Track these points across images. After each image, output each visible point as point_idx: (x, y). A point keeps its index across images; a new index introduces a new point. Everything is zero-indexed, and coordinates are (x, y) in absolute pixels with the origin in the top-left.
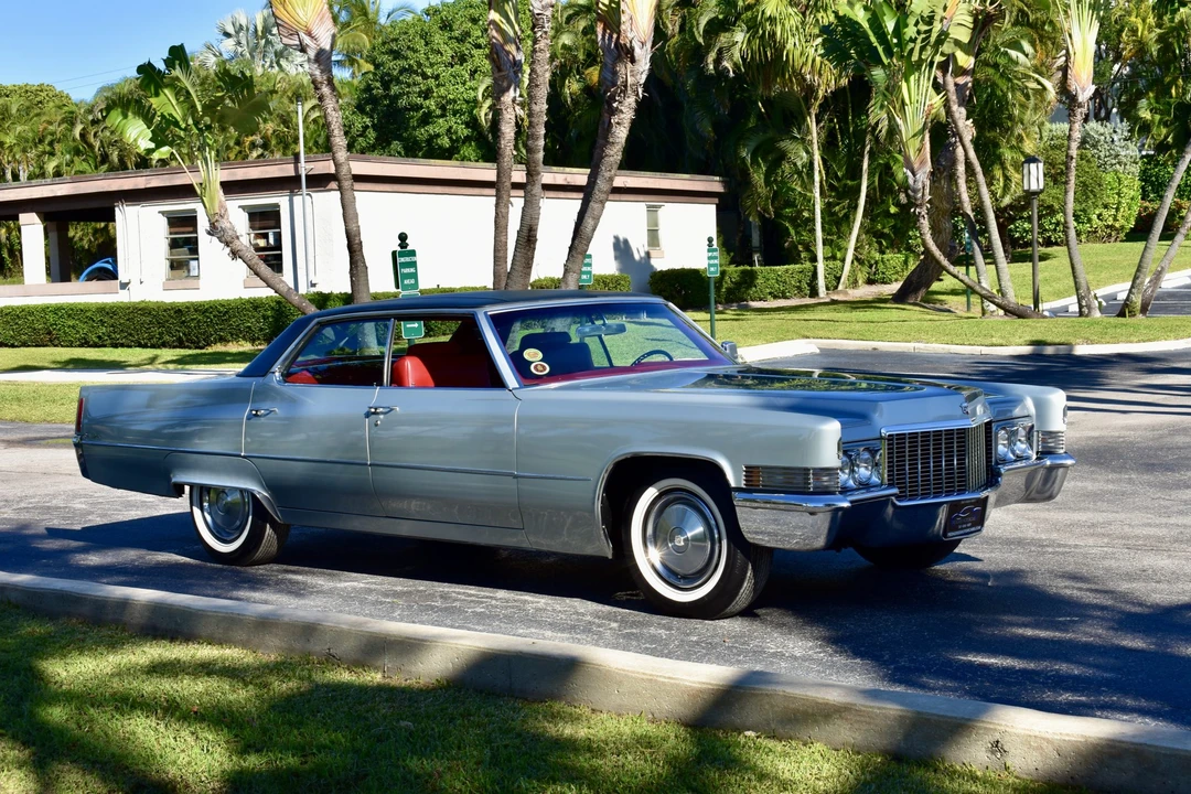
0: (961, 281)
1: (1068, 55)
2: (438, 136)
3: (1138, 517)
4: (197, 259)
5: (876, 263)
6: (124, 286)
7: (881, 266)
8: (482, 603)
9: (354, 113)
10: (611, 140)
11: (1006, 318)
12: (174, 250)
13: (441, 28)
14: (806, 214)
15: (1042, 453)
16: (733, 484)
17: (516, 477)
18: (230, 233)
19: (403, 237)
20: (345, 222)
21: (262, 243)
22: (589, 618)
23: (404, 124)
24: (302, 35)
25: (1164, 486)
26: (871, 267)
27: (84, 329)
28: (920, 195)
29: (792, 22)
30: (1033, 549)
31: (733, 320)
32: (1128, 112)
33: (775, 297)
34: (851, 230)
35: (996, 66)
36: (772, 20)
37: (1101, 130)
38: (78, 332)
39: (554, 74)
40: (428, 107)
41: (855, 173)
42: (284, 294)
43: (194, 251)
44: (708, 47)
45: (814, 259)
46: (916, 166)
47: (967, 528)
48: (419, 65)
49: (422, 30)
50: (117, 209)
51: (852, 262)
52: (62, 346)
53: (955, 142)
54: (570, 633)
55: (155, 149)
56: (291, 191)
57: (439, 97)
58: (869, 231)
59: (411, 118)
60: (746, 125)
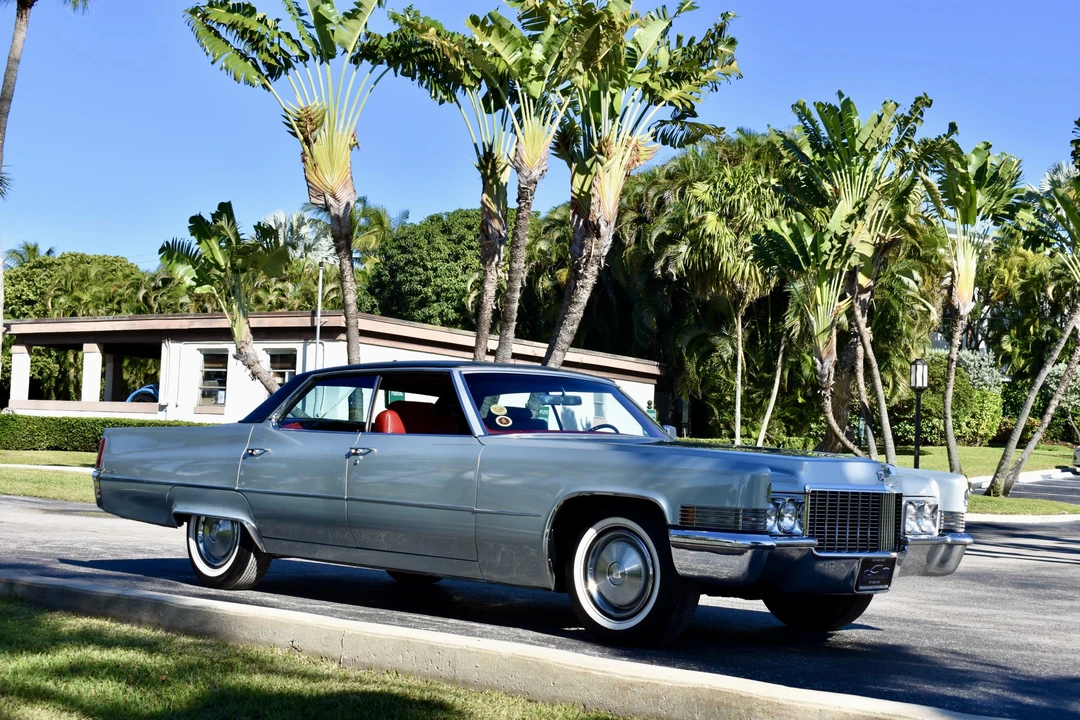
1: (953, 276)
3: (1018, 614)
4: (225, 390)
5: (784, 443)
6: (162, 408)
9: (365, 294)
10: (575, 300)
12: (207, 382)
13: (442, 232)
14: (728, 399)
15: (944, 531)
16: (669, 521)
17: (475, 512)
18: (252, 361)
20: (349, 353)
21: (279, 380)
24: (328, 197)
25: (1037, 597)
28: (826, 380)
29: (727, 240)
32: (994, 343)
35: (891, 289)
36: (711, 237)
37: (972, 357)
39: (530, 273)
40: (426, 293)
41: (772, 370)
43: (223, 382)
44: (658, 256)
45: (732, 435)
46: (824, 355)
47: (876, 584)
48: (422, 259)
49: (427, 232)
50: (163, 346)
51: (765, 441)
53: (857, 342)
55: (197, 286)
56: (307, 339)
57: (435, 286)
58: (779, 417)
59: (412, 301)
60: (684, 322)
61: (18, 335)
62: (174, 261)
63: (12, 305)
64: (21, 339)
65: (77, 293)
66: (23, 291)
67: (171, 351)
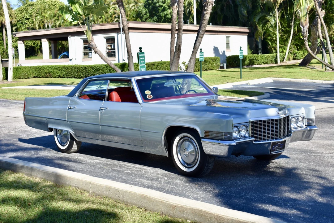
0: (318, 60)
2: (167, 15)
4: (91, 52)
5: (296, 53)
6: (71, 60)
7: (297, 54)
8: (130, 169)
9: (143, 8)
10: (204, 19)
11: (333, 71)
12: (85, 50)
14: (274, 39)
15: (307, 125)
16: (201, 136)
17: (140, 131)
18: (94, 46)
19: (140, 48)
20: (126, 43)
21: (110, 48)
22: (159, 176)
23: (157, 11)
26: (294, 54)
27: (59, 72)
28: (305, 34)
30: (308, 154)
31: (249, 71)
33: (264, 64)
34: (288, 43)
38: (57, 73)
40: (164, 6)
41: (290, 27)
42: (109, 64)
43: (90, 50)
45: (276, 52)
46: (304, 25)
47: (278, 150)
50: (69, 37)
51: (289, 53)
52: (53, 78)
53: (318, 17)
54: (151, 181)
55: (73, 21)
56: (118, 33)
57: (168, 3)
58: (293, 44)
59: (160, 9)
60: (257, 11)
61: (19, 37)
62: (64, 13)
63: (21, 20)
64: (21, 39)
65: (43, 14)
66: (24, 15)
67: (71, 39)
